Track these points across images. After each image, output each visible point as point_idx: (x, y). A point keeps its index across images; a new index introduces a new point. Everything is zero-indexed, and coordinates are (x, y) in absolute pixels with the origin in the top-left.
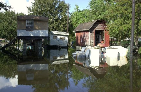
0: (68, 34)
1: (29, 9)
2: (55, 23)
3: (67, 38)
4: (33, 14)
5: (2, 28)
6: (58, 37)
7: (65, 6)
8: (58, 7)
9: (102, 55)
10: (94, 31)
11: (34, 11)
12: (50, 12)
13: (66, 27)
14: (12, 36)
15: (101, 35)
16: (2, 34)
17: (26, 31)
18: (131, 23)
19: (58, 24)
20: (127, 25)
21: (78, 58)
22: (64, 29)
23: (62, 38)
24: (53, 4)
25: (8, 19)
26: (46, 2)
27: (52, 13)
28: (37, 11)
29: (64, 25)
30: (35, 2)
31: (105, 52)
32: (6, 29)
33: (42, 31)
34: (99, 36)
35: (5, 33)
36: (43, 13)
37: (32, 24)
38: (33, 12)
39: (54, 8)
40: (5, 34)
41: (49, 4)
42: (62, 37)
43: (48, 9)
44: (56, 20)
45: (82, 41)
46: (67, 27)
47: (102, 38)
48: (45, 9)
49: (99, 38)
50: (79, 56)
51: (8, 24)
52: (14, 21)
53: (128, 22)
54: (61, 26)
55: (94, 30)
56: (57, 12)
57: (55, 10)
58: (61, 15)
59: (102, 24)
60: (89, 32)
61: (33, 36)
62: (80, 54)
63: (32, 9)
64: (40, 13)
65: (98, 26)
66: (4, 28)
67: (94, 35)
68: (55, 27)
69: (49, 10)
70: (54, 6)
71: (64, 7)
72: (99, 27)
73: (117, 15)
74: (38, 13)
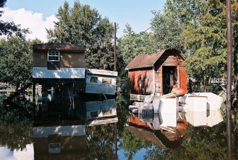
0: (116, 74)
1: (49, 32)
2: (92, 55)
3: (114, 81)
4: (56, 41)
5: (5, 65)
6: (100, 79)
7: (109, 26)
8: (98, 29)
9: (180, 107)
10: (161, 68)
11: (57, 36)
12: (84, 37)
13: (111, 62)
14: (20, 77)
15: (172, 74)
16: (5, 74)
17: (48, 69)
18: (225, 54)
19: (99, 57)
20: (218, 56)
21: (140, 114)
22: (108, 65)
23: (105, 80)
24: (90, 24)
25: (14, 49)
26: (78, 21)
27: (87, 40)
28: (63, 35)
29: (108, 59)
30: (59, 20)
31: (185, 104)
32: (11, 67)
33: (75, 70)
34: (169, 76)
35: (9, 73)
36: (72, 40)
37: (57, 58)
38: (55, 38)
39: (91, 31)
40: (9, 75)
41: (83, 24)
42: (105, 78)
43: (81, 32)
44: (95, 51)
45: (140, 85)
46: (113, 62)
47: (175, 79)
48: (76, 33)
49: (169, 79)
50: (143, 111)
51: (14, 59)
52: (25, 53)
53: (219, 52)
54: (102, 61)
55: (161, 66)
56: (96, 38)
57: (93, 33)
58: (103, 41)
59: (175, 56)
60: (153, 70)
61: (59, 77)
62: (144, 107)
63: (54, 33)
64: (67, 40)
65: (168, 60)
66: (7, 64)
67: (161, 75)
68: (93, 62)
69: (83, 35)
70: (91, 27)
71: (107, 29)
72: (170, 61)
73: (200, 41)
74: (64, 40)
